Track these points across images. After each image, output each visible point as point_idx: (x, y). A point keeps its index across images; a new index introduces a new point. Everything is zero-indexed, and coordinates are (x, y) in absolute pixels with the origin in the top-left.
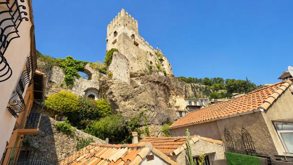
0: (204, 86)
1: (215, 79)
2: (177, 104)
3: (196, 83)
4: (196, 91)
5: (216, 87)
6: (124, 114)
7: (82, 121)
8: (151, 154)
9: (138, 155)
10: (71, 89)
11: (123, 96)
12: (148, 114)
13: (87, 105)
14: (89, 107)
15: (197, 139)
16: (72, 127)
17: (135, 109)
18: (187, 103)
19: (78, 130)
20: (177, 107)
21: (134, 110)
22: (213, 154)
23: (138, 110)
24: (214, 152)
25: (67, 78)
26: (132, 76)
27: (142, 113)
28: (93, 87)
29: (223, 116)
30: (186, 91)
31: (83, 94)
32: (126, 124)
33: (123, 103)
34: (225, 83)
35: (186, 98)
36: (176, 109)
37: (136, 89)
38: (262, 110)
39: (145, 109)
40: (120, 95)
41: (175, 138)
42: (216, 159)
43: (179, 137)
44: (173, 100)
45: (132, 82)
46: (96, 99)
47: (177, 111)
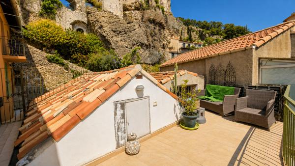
0: (201, 30)
1: (214, 23)
2: (170, 45)
3: (193, 26)
4: (192, 34)
5: (213, 32)
6: (116, 50)
7: (73, 55)
8: (140, 74)
9: (127, 74)
10: (53, 19)
11: (114, 32)
12: (141, 52)
13: (75, 39)
14: (79, 41)
15: (184, 73)
16: (64, 61)
17: (128, 47)
18: (180, 45)
19: (71, 64)
20: (170, 48)
21: (126, 47)
22: (195, 86)
23: (131, 48)
24: (196, 83)
25: (45, 6)
26: (125, 9)
27: (135, 51)
28: (81, 19)
29: (213, 54)
30: (182, 33)
31: (69, 26)
32: (119, 61)
33: (115, 39)
34: (223, 28)
35: (181, 40)
36: (168, 50)
37: (129, 25)
38: (254, 47)
39: (137, 47)
40: (112, 30)
41: (164, 73)
42: (196, 89)
43: (167, 72)
44: (168, 41)
45: (125, 15)
46: (85, 34)
47: (169, 52)
